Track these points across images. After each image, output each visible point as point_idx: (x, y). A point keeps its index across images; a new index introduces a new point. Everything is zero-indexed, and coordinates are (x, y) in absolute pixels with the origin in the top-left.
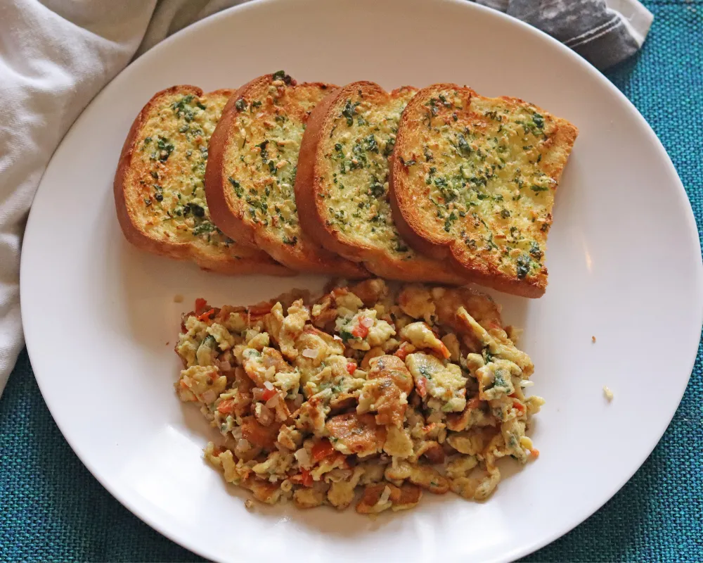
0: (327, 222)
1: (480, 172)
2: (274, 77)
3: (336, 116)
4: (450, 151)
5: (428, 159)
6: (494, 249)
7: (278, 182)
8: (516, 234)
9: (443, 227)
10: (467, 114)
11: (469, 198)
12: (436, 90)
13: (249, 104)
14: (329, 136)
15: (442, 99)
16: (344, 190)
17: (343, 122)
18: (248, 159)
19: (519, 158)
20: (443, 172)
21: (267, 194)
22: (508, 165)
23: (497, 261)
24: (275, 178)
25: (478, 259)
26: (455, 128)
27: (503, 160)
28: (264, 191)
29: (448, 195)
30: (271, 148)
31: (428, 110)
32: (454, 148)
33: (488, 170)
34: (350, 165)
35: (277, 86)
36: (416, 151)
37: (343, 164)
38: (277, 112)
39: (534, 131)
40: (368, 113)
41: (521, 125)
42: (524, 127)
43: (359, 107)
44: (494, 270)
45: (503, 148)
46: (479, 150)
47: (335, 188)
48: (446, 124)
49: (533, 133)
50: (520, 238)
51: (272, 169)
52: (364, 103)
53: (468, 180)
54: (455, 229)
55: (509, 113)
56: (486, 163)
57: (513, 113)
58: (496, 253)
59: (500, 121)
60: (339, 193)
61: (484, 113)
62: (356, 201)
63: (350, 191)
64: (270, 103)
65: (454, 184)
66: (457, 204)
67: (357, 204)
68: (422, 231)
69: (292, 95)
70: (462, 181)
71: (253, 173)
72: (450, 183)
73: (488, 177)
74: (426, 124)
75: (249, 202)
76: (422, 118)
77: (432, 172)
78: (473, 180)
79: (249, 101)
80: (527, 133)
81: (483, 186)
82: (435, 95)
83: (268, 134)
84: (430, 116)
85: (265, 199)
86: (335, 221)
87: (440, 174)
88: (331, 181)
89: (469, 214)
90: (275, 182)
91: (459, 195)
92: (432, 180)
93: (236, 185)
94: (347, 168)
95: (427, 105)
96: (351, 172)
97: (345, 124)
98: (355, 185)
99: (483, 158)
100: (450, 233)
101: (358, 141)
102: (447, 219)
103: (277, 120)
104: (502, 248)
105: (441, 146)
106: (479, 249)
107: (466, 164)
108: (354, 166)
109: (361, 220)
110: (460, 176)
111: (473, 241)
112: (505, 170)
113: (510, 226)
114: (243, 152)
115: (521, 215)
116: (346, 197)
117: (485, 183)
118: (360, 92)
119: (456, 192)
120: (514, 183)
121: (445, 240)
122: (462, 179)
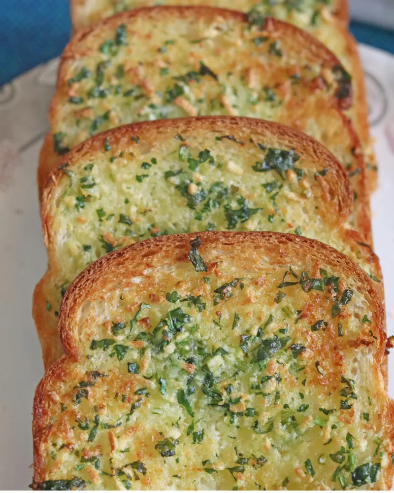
0: (67, 165)
1: (228, 389)
2: (337, 67)
3: (259, 139)
4: (247, 327)
5: (219, 291)
6: (85, 435)
7: (152, 106)
8: (129, 471)
9: (97, 338)
10: (336, 348)
11: (171, 376)
12: (360, 284)
13: (265, 34)
14: (218, 135)
15: (345, 297)
16: (137, 184)
17: (254, 155)
18: (172, 54)
19: (287, 458)
20: (202, 321)
21: (127, 94)
22: (264, 439)
23: (60, 442)
24: (156, 100)
25: (57, 409)
26: (296, 331)
27: (270, 428)
28: (129, 87)
29: (159, 336)
30: (207, 86)
31: (314, 274)
32: (255, 332)
33: (238, 401)
34: (183, 183)
35: (322, 76)
36: (228, 269)
37: (180, 171)
38: (278, 85)
39: (343, 471)
40: (292, 195)
41: (345, 444)
42: (342, 451)
43: (293, 176)
44: (41, 438)
45: (294, 424)
46: (269, 378)
47: (134, 168)
48: (299, 312)
49: (339, 470)
50: (123, 481)
51: (173, 94)
52: (307, 184)
53: (205, 368)
54: (100, 359)
55: (365, 422)
56: (250, 397)
57: (366, 427)
58: (78, 438)
59: (342, 407)
60: (126, 176)
61: (348, 375)
62: (128, 210)
63: (140, 195)
64: (289, 72)
65: (184, 343)
66: (149, 353)
67: (123, 212)
68: (75, 301)
69: (320, 106)
70: (197, 358)
71: (151, 64)
72: (183, 336)
73: (226, 406)
74: (289, 279)
75: (100, 67)
76: (295, 269)
77: (195, 301)
78: (209, 378)
79: (270, 32)
80: (334, 457)
81: (206, 400)
82: (348, 282)
83: (234, 80)
84: (304, 281)
85: (117, 93)
86: (75, 178)
87: (196, 317)
88: (142, 158)
89: (138, 380)
90: (149, 102)
91: (166, 356)
92: (178, 304)
93: (118, 41)
94: (176, 180)
95: (322, 271)
96: (173, 189)
97: (254, 160)
98: (156, 201)
99: (257, 389)
100: (89, 352)
101: (235, 190)
102: (113, 341)
103: (266, 89)
104: (93, 449)
105: (250, 309)
106: (76, 407)
107: (231, 358)
108: (184, 189)
109: (97, 224)
110: (205, 352)
111: (86, 392)
112: (254, 436)
113: (146, 462)
114: (182, 42)
115: (177, 480)
116: (126, 190)
117: (214, 404)
118: (323, 173)
119: (170, 348)
120: (236, 458)
121: (73, 344)
122: (201, 358)
